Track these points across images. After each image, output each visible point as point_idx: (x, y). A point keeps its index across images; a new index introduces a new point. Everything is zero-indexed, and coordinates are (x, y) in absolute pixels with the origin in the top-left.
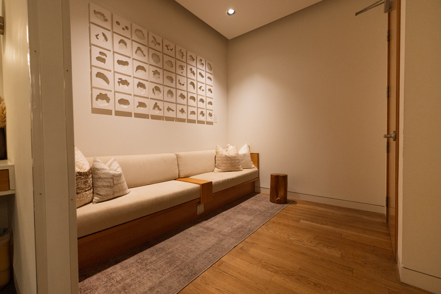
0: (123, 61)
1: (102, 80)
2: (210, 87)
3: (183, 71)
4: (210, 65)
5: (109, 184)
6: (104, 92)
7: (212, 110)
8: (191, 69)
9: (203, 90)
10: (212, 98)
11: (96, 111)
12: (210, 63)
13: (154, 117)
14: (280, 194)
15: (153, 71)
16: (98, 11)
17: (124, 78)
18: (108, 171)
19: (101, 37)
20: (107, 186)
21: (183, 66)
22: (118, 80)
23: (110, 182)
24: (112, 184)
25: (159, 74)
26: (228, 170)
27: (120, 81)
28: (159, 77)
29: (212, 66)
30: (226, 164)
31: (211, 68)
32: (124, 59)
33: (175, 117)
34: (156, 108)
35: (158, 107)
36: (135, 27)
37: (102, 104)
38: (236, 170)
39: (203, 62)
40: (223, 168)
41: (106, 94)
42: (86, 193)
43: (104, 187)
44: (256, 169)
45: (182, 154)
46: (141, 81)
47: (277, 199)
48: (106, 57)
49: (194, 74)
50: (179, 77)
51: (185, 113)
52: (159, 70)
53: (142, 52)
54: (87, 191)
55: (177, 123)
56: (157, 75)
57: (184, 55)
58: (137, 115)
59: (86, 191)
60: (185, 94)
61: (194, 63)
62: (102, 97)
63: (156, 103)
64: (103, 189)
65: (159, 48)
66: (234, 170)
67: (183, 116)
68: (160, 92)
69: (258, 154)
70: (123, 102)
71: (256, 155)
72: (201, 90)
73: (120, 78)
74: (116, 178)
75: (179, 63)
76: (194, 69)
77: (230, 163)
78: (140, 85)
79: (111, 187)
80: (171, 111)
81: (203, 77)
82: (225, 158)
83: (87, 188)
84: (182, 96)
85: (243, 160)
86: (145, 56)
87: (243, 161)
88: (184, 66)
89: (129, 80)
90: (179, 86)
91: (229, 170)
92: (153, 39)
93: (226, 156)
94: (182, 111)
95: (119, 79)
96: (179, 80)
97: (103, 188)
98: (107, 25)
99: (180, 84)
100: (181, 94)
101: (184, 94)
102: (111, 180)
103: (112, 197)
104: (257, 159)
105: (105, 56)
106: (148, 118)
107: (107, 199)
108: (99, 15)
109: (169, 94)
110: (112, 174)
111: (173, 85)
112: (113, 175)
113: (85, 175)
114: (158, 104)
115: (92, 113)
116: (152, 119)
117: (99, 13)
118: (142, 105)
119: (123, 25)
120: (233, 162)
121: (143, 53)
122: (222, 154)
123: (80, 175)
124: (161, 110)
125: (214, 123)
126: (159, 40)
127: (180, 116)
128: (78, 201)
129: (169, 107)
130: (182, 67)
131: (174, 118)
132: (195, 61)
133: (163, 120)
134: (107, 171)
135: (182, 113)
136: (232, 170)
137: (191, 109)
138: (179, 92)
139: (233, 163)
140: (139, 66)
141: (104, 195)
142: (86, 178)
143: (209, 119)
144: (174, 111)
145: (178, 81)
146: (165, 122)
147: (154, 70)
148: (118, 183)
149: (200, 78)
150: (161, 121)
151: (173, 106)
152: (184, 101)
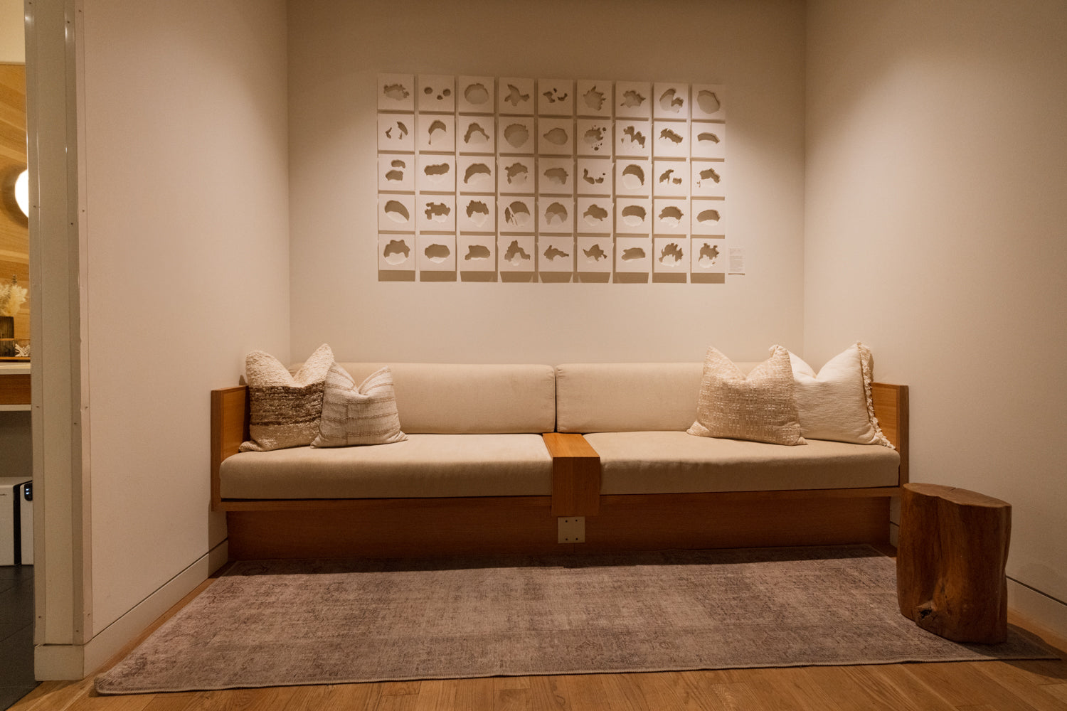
0: (438, 166)
1: (398, 214)
2: (707, 166)
3: (599, 142)
4: (713, 95)
5: (338, 416)
6: (398, 238)
7: (723, 237)
8: (631, 130)
9: (678, 181)
10: (723, 199)
11: (386, 276)
12: (712, 88)
13: (510, 277)
14: (943, 589)
15: (507, 168)
16: (392, 84)
17: (437, 200)
18: (341, 391)
19: (396, 131)
20: (335, 420)
21: (601, 130)
22: (426, 208)
23: (341, 413)
24: (344, 418)
25: (525, 169)
26: (730, 435)
27: (429, 208)
28: (526, 177)
29: (719, 98)
30: (722, 410)
31: (718, 102)
32: (438, 160)
33: (572, 270)
34: (518, 255)
35: (521, 251)
36: (465, 82)
37: (396, 262)
38: (766, 438)
39: (681, 94)
40: (713, 424)
41: (402, 241)
42: (297, 426)
43: (330, 421)
44: (889, 449)
45: (570, 367)
46: (476, 199)
47: (925, 606)
48: (404, 167)
49: (642, 140)
50: (583, 164)
51: (605, 257)
52: (523, 161)
53: (482, 131)
54: (301, 422)
55: (580, 285)
56: (520, 175)
57: (604, 99)
58: (469, 277)
59: (297, 422)
60: (606, 204)
61: (643, 111)
62: (396, 247)
63: (515, 243)
64: (327, 424)
65: (525, 107)
66: (756, 437)
67: (603, 265)
68: (528, 213)
69: (903, 392)
70: (434, 251)
71: (894, 393)
72: (671, 180)
73: (429, 202)
74: (352, 406)
75: (584, 126)
76: (641, 127)
77: (738, 412)
78: (474, 208)
79: (340, 422)
80: (557, 257)
81: (677, 139)
82: (721, 392)
83: (301, 417)
84: (598, 213)
85: (817, 405)
86: (488, 137)
87: (818, 409)
88: (604, 129)
89: (448, 201)
90: (584, 187)
91: (735, 435)
92: (509, 92)
93: (725, 384)
94: (596, 252)
95: (428, 205)
96: (586, 172)
97: (327, 422)
98: (407, 105)
99: (591, 180)
100: (594, 207)
101: (600, 206)
102: (344, 410)
103: (344, 442)
104: (895, 408)
105: (401, 167)
106: (495, 280)
107: (333, 445)
108: (395, 92)
109: (555, 213)
110: (348, 398)
111: (568, 188)
112: (348, 401)
113: (295, 393)
114: (520, 245)
115: (379, 280)
116: (504, 280)
117: (395, 86)
118: (476, 251)
119: (438, 91)
120: (750, 407)
121: (484, 134)
122: (714, 379)
123: (286, 393)
124: (528, 257)
125: (727, 276)
126: (526, 87)
127: (588, 265)
128: (279, 436)
129: (552, 248)
130: (597, 133)
131: (571, 273)
132: (646, 104)
133: (536, 281)
134: (339, 390)
135: (597, 259)
136: (748, 436)
137: (625, 244)
138: (584, 204)
139: (750, 413)
140: (474, 165)
141: (327, 436)
142: (297, 399)
143: (706, 266)
144: (568, 255)
145: (581, 174)
146: (541, 285)
147: (510, 165)
148: (359, 418)
149: (665, 147)
150: (530, 285)
151: (565, 245)
152: (605, 225)
